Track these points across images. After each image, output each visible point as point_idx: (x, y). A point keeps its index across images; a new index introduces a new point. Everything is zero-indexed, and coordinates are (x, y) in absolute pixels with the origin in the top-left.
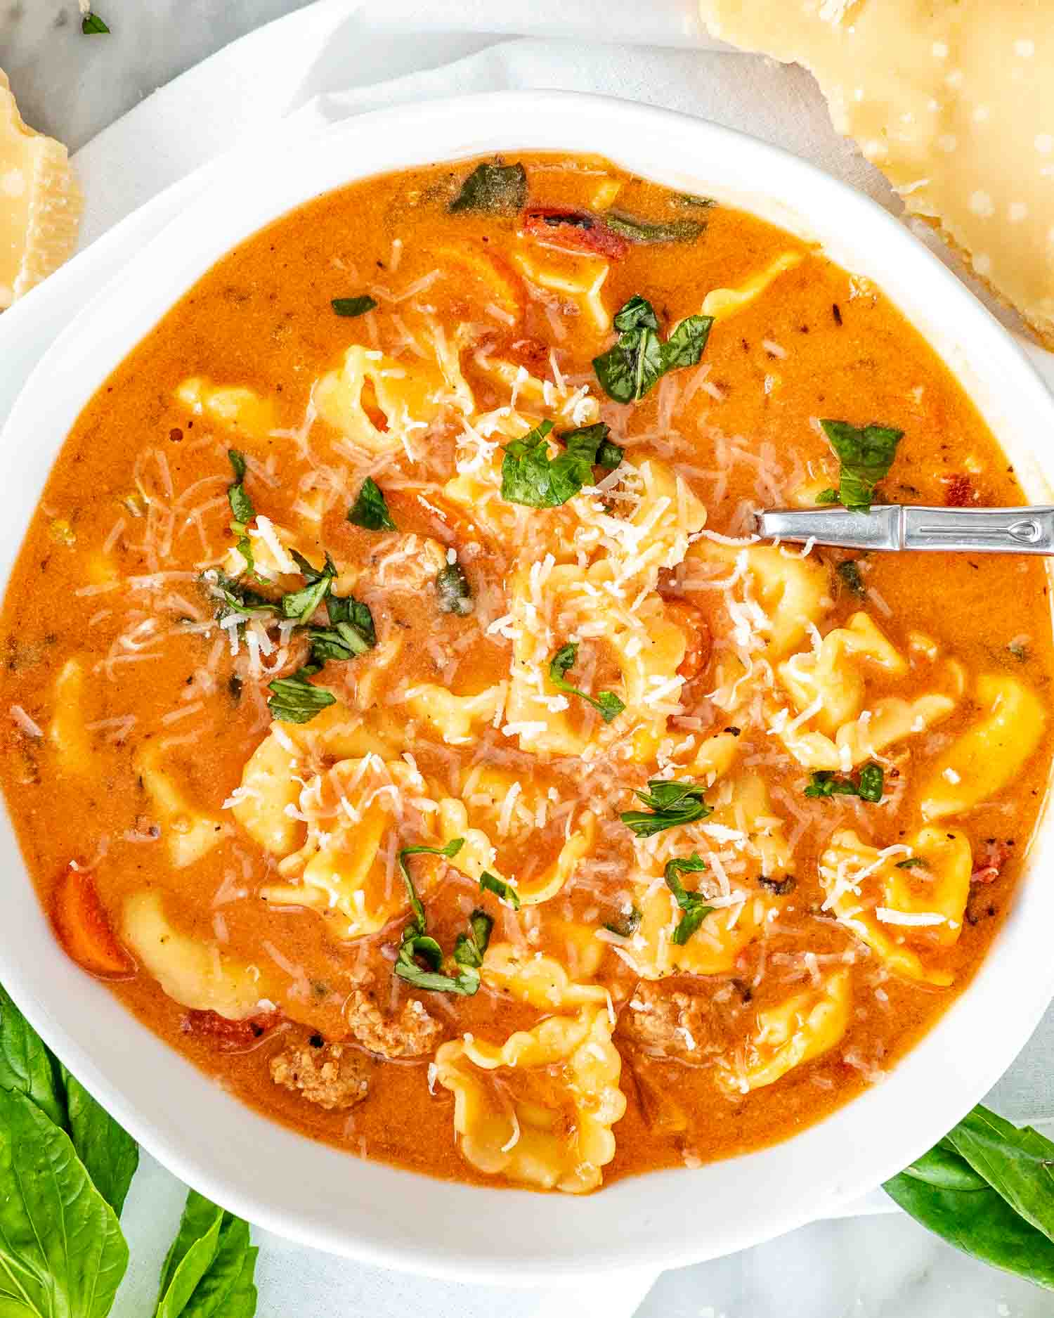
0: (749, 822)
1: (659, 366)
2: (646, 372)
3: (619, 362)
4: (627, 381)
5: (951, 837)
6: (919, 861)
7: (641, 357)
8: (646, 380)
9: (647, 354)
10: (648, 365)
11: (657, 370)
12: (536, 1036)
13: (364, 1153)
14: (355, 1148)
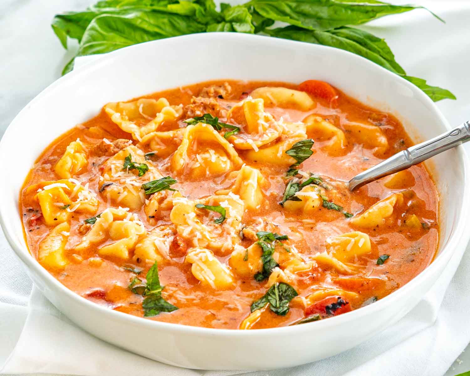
0: (129, 191)
1: (269, 296)
2: (274, 294)
3: (287, 295)
4: (282, 291)
5: (56, 219)
6: (63, 209)
7: (278, 299)
8: (274, 291)
9: (275, 300)
10: (274, 296)
11: (269, 295)
12: (156, 123)
13: (181, 89)
14: (184, 89)
